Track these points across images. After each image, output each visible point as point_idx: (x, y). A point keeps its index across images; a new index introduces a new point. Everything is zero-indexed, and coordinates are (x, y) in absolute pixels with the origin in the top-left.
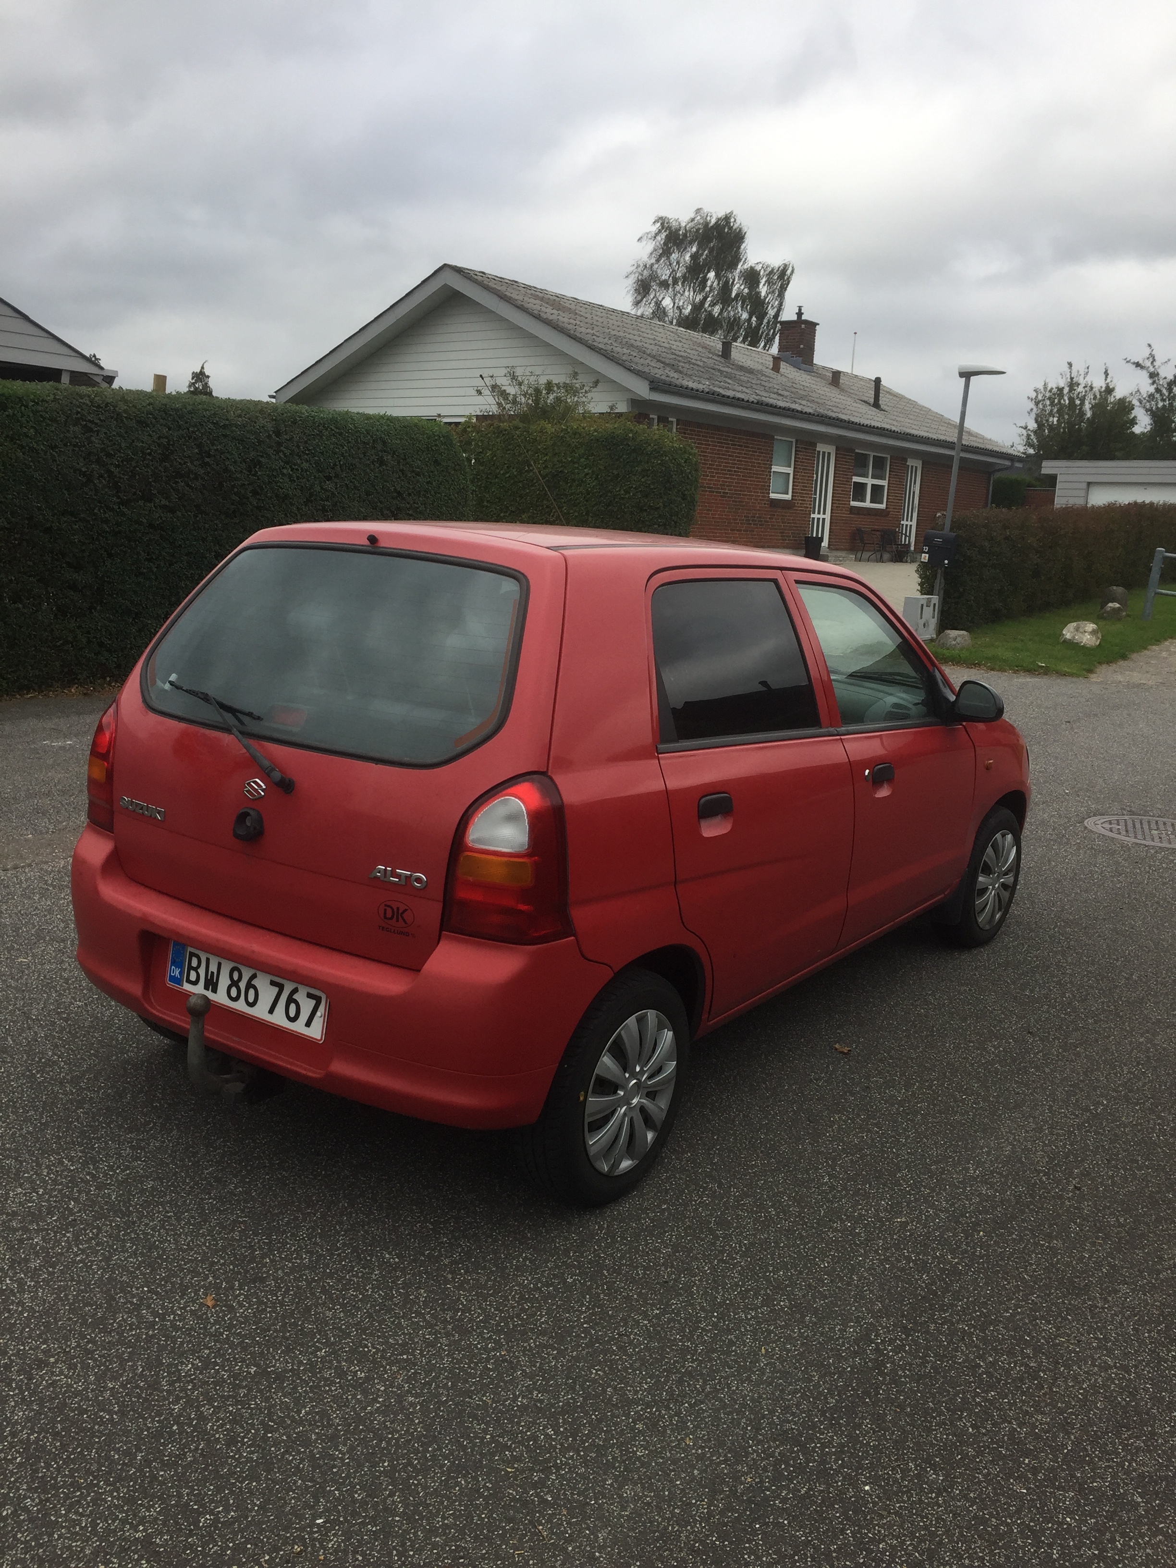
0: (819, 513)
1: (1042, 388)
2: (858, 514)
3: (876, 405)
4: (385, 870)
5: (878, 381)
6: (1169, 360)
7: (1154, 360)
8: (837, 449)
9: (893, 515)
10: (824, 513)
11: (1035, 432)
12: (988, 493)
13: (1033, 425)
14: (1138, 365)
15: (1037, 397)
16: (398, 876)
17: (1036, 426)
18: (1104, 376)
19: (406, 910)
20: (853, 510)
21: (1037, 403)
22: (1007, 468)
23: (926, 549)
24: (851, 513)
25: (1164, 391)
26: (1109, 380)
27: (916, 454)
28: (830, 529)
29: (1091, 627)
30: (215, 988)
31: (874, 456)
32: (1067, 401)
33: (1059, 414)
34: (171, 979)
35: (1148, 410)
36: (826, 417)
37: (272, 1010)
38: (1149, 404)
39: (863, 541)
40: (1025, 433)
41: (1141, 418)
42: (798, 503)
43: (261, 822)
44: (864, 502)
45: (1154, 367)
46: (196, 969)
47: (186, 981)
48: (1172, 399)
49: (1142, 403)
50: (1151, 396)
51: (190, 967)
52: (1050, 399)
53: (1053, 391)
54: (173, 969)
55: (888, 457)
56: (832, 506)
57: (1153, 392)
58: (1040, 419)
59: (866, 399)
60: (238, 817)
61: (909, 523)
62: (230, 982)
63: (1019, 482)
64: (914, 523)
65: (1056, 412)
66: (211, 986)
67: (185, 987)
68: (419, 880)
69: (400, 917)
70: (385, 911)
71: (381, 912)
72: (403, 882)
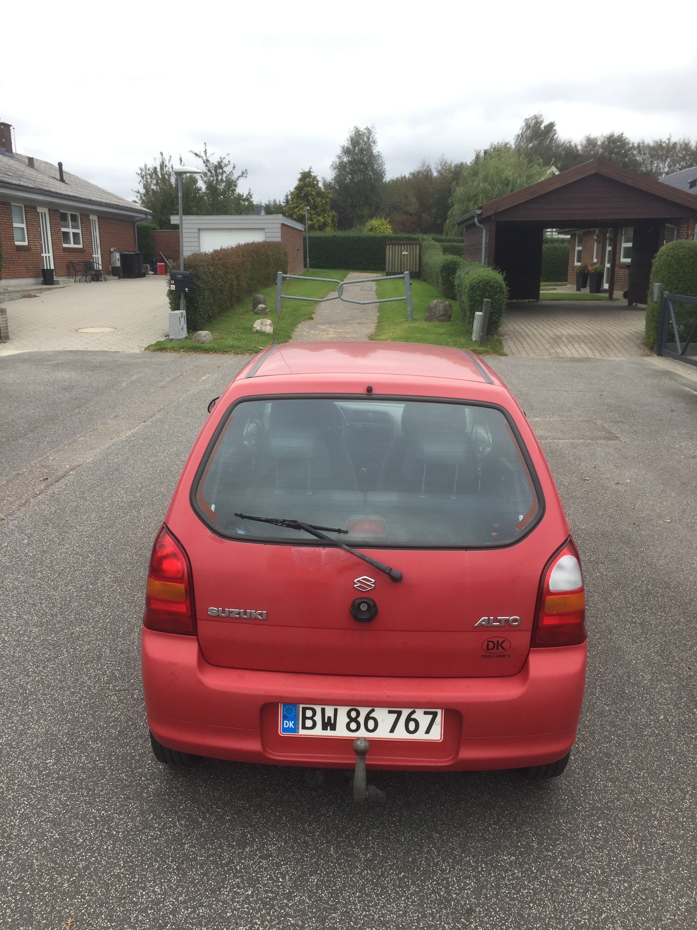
0: (46, 253)
1: (143, 167)
2: (69, 252)
3: (62, 180)
4: (489, 619)
5: (60, 165)
7: (206, 152)
8: (50, 210)
9: (86, 251)
10: (49, 253)
11: (145, 195)
12: (135, 235)
13: (143, 191)
14: (196, 155)
15: (141, 173)
16: (500, 621)
17: (144, 191)
18: (179, 161)
19: (504, 641)
20: (65, 250)
21: (143, 177)
22: (142, 220)
23: (173, 282)
24: (64, 252)
25: (213, 171)
27: (94, 212)
28: (54, 263)
29: (269, 322)
30: (333, 728)
31: (71, 214)
32: (160, 176)
33: (157, 184)
34: (285, 730)
35: (205, 182)
36: (43, 190)
37: (392, 730)
38: (206, 179)
39: (74, 269)
40: (139, 196)
41: (201, 185)
42: (33, 247)
43: (375, 605)
44: (70, 244)
45: (206, 156)
46: (311, 718)
47: (303, 728)
48: (217, 176)
49: (202, 178)
50: (206, 173)
51: (304, 718)
52: (150, 174)
53: (151, 170)
54: (286, 723)
55: (78, 214)
56: (53, 248)
57: (207, 171)
58: (146, 187)
59: (54, 176)
60: (353, 606)
61: (97, 256)
62: (349, 720)
63: (148, 228)
64: (99, 256)
65: (155, 182)
66: (329, 727)
67: (302, 732)
68: (515, 620)
69: (499, 646)
70: (488, 645)
71: (485, 647)
72: (503, 624)
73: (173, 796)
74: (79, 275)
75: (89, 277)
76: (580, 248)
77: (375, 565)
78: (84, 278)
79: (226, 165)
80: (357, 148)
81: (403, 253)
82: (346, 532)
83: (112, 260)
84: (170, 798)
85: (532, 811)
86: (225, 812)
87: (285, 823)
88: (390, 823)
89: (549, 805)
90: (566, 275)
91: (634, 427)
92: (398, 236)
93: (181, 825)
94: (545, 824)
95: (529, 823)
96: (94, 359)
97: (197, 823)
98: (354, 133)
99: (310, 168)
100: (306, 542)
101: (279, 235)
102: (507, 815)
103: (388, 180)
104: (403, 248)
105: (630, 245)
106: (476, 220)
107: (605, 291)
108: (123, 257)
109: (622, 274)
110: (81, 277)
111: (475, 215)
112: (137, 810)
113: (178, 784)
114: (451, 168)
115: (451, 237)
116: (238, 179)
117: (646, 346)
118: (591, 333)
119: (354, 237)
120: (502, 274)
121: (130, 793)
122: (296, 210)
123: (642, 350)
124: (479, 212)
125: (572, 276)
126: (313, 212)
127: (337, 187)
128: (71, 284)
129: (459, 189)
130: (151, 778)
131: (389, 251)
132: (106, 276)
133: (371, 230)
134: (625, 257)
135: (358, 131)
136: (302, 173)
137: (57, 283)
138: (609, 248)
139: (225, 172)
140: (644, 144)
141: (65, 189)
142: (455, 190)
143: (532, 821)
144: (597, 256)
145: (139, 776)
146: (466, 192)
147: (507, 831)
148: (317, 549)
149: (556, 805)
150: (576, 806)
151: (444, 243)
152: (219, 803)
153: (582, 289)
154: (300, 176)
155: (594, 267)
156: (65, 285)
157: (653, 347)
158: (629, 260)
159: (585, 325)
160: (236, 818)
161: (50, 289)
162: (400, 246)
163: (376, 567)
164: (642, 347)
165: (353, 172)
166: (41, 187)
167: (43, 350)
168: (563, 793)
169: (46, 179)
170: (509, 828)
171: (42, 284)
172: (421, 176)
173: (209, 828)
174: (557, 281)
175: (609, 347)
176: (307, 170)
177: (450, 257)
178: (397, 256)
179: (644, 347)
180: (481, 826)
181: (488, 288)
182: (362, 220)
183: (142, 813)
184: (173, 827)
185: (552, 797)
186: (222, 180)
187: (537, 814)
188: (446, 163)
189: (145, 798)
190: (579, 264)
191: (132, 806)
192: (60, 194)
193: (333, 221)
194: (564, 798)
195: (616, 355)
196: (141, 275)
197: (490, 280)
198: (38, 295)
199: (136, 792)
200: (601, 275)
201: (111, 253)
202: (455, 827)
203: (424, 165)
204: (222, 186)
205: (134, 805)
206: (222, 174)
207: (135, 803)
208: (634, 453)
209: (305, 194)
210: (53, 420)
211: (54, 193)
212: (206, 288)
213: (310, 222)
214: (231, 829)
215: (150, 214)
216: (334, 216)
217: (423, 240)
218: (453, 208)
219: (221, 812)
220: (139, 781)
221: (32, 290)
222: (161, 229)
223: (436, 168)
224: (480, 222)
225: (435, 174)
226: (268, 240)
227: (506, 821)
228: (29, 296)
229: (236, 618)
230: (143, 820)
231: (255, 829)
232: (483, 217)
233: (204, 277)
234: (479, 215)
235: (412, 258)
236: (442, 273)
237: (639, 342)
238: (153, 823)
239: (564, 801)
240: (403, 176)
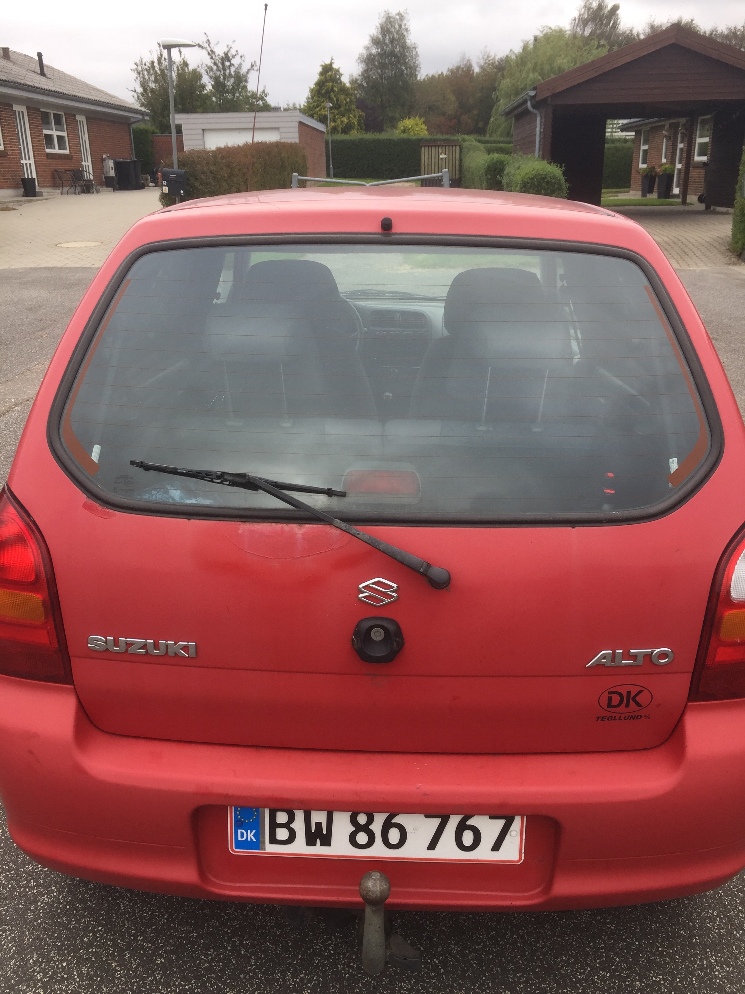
0: (26, 159)
1: (139, 62)
2: (52, 159)
3: (42, 74)
4: (614, 653)
5: (40, 55)
6: (218, 42)
7: (210, 43)
8: (28, 108)
9: (74, 158)
10: (29, 159)
11: (142, 95)
12: (131, 140)
13: (140, 90)
14: (200, 46)
15: (137, 68)
16: (634, 657)
17: (142, 89)
18: (179, 54)
19: (640, 692)
20: (49, 156)
21: (139, 73)
22: (139, 121)
23: (165, 183)
24: (48, 158)
25: (220, 65)
26: (183, 57)
27: (81, 111)
28: (36, 171)
30: (326, 841)
31: (54, 114)
32: (159, 72)
33: (156, 81)
34: (239, 844)
35: (211, 77)
36: (18, 83)
37: (432, 846)
38: (211, 73)
39: (61, 179)
40: (136, 95)
41: (207, 82)
42: (10, 152)
43: (399, 631)
44: (54, 149)
45: (210, 47)
46: (286, 826)
47: (271, 842)
48: (224, 70)
49: (207, 72)
50: (212, 67)
51: (274, 826)
52: (146, 70)
53: (148, 64)
54: (242, 833)
55: (63, 114)
56: (34, 154)
57: (212, 65)
58: (143, 85)
59: (33, 69)
60: (357, 633)
61: (87, 164)
62: (353, 829)
63: (146, 131)
64: (90, 163)
65: (153, 79)
66: (318, 841)
67: (271, 849)
68: (663, 655)
69: (631, 701)
70: (610, 699)
71: (604, 701)
72: (640, 661)
73: (75, 917)
74: (66, 186)
75: (79, 189)
76: (646, 147)
77: (398, 557)
78: (72, 190)
79: (234, 57)
80: (388, 37)
81: (441, 156)
82: (342, 495)
83: (105, 169)
84: (70, 922)
85: (663, 941)
86: (157, 949)
87: (253, 971)
88: (428, 968)
89: (689, 928)
90: (629, 181)
91: (732, 345)
92: (435, 137)
93: (80, 975)
94: (687, 967)
95: (659, 966)
96: (71, 276)
97: (107, 971)
98: (384, 20)
99: (332, 59)
100: (266, 514)
101: (297, 135)
102: (622, 949)
103: (423, 78)
104: (440, 151)
105: (706, 140)
106: (529, 103)
107: (676, 196)
108: (118, 166)
109: (697, 175)
110: (69, 188)
111: (528, 98)
112: (13, 946)
113: (86, 893)
114: (495, 62)
115: (495, 138)
116: (247, 73)
117: (733, 253)
118: (666, 239)
119: (384, 140)
120: (561, 167)
121: (7, 911)
122: (317, 109)
123: (727, 258)
124: (532, 93)
125: (636, 180)
126: (336, 112)
127: (365, 84)
128: (56, 196)
129: (504, 82)
130: (44, 882)
131: (425, 154)
132: (98, 187)
133: (404, 131)
134: (700, 155)
135: (390, 17)
136: (322, 66)
137: (40, 194)
138: (681, 146)
139: (233, 65)
140: (717, 32)
141: (45, 83)
142: (500, 83)
143: (665, 961)
144: (666, 155)
145: (26, 879)
146: (514, 85)
147: (625, 982)
148: (287, 527)
149: (700, 928)
150: (732, 929)
151: (488, 145)
152: (149, 930)
153: (648, 195)
154: (320, 69)
155: (663, 168)
156: (50, 197)
157: (741, 253)
158: (704, 159)
159: (658, 231)
160: (173, 962)
161: (31, 201)
162: (437, 148)
163: (399, 562)
164: (727, 254)
165: (383, 66)
166: (15, 80)
167: (13, 267)
168: (710, 905)
169: (24, 72)
170: (628, 977)
171: (23, 196)
172: (460, 72)
173: (126, 983)
174: (618, 187)
175: (688, 255)
176: (328, 62)
177: (496, 156)
178: (433, 159)
179: (730, 254)
180: (581, 974)
181: (544, 185)
182: (393, 122)
183: (21, 950)
184: (67, 979)
185: (692, 913)
186: (230, 74)
187: (671, 946)
188: (488, 57)
189: (31, 922)
190: (645, 166)
191: (6, 937)
192: (39, 88)
193: (359, 124)
194: (713, 914)
195: (696, 264)
196: (140, 186)
197: (546, 175)
198: (16, 208)
199: (16, 909)
200: (670, 177)
201: (103, 160)
202: (537, 976)
203: (463, 58)
204: (230, 83)
205: (10, 935)
206: (229, 67)
207: (12, 932)
208: (737, 376)
209: (326, 90)
210: (7, 344)
211: (31, 86)
212: (206, 190)
213: (333, 124)
214: (162, 984)
215: (147, 115)
216: (360, 116)
217: (464, 140)
218: (498, 103)
219: (150, 948)
220: (25, 889)
221: (9, 202)
222: (162, 133)
223: (478, 63)
224: (533, 106)
225: (477, 70)
226: (282, 141)
227: (620, 962)
228: (6, 209)
229: (140, 655)
230: (19, 966)
231: (204, 984)
232: (538, 99)
233: (203, 177)
234: (533, 98)
235: (451, 161)
236: (486, 175)
237: (723, 248)
238: (34, 970)
239: (713, 919)
240: (440, 73)
